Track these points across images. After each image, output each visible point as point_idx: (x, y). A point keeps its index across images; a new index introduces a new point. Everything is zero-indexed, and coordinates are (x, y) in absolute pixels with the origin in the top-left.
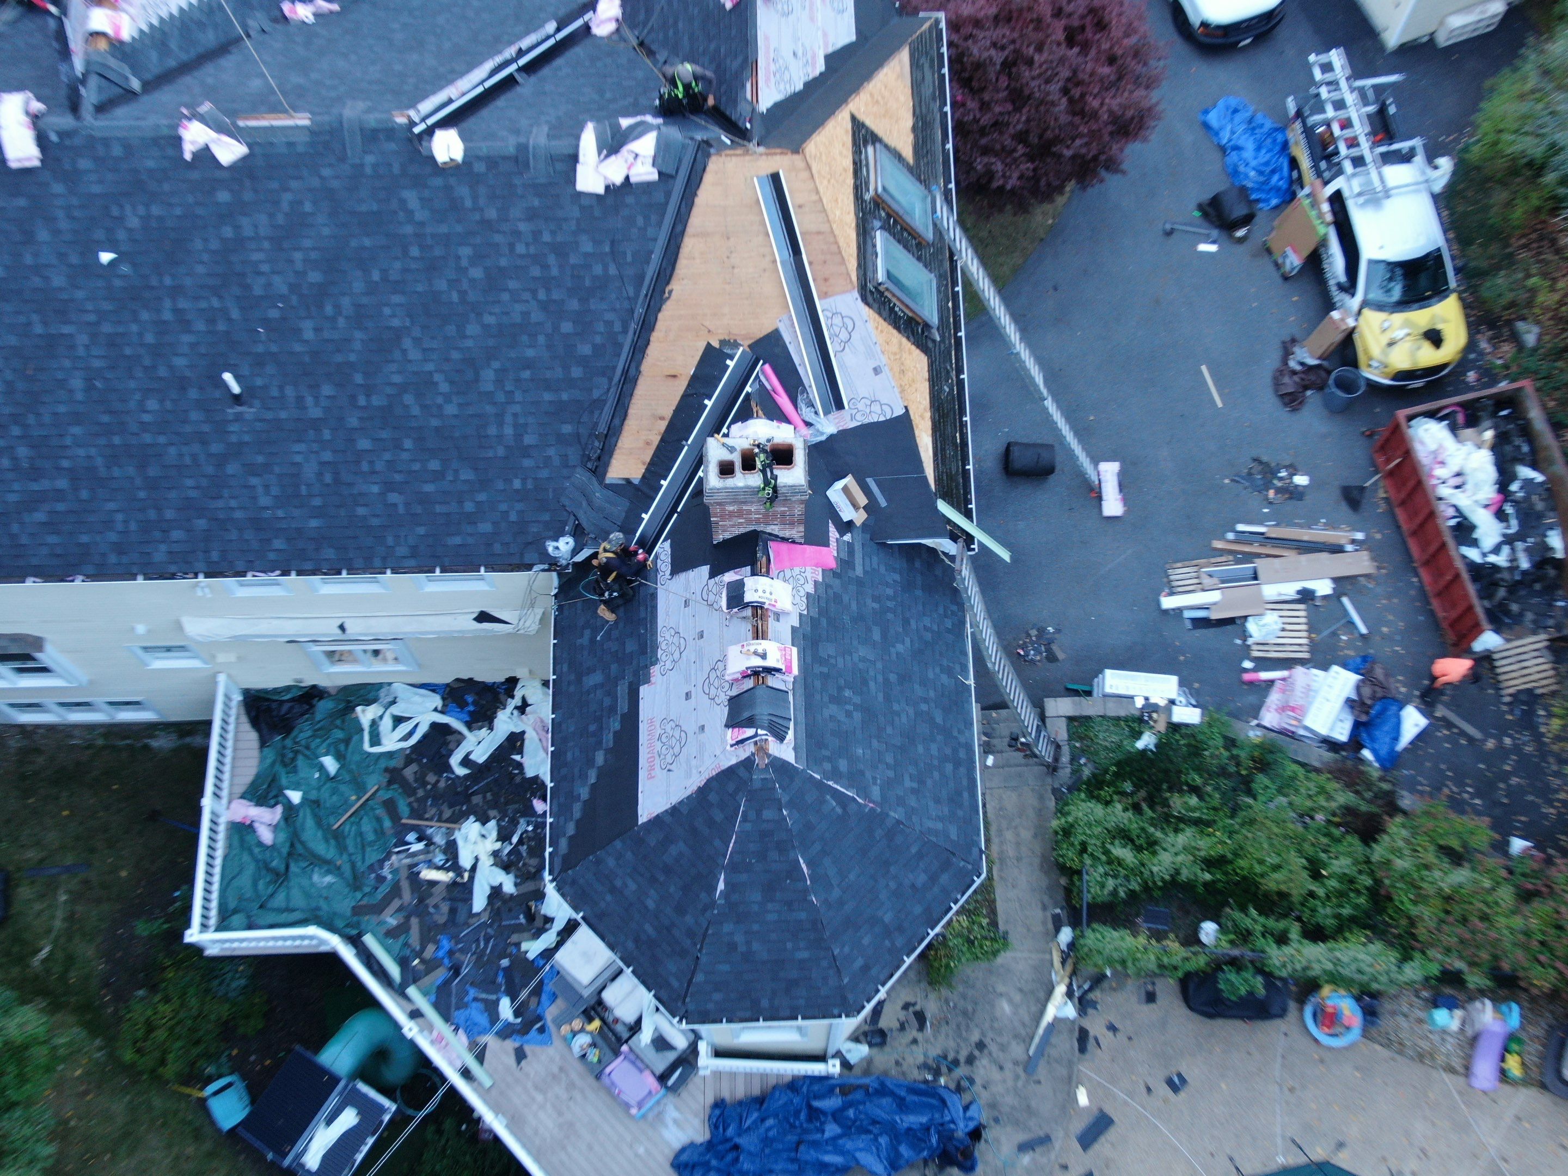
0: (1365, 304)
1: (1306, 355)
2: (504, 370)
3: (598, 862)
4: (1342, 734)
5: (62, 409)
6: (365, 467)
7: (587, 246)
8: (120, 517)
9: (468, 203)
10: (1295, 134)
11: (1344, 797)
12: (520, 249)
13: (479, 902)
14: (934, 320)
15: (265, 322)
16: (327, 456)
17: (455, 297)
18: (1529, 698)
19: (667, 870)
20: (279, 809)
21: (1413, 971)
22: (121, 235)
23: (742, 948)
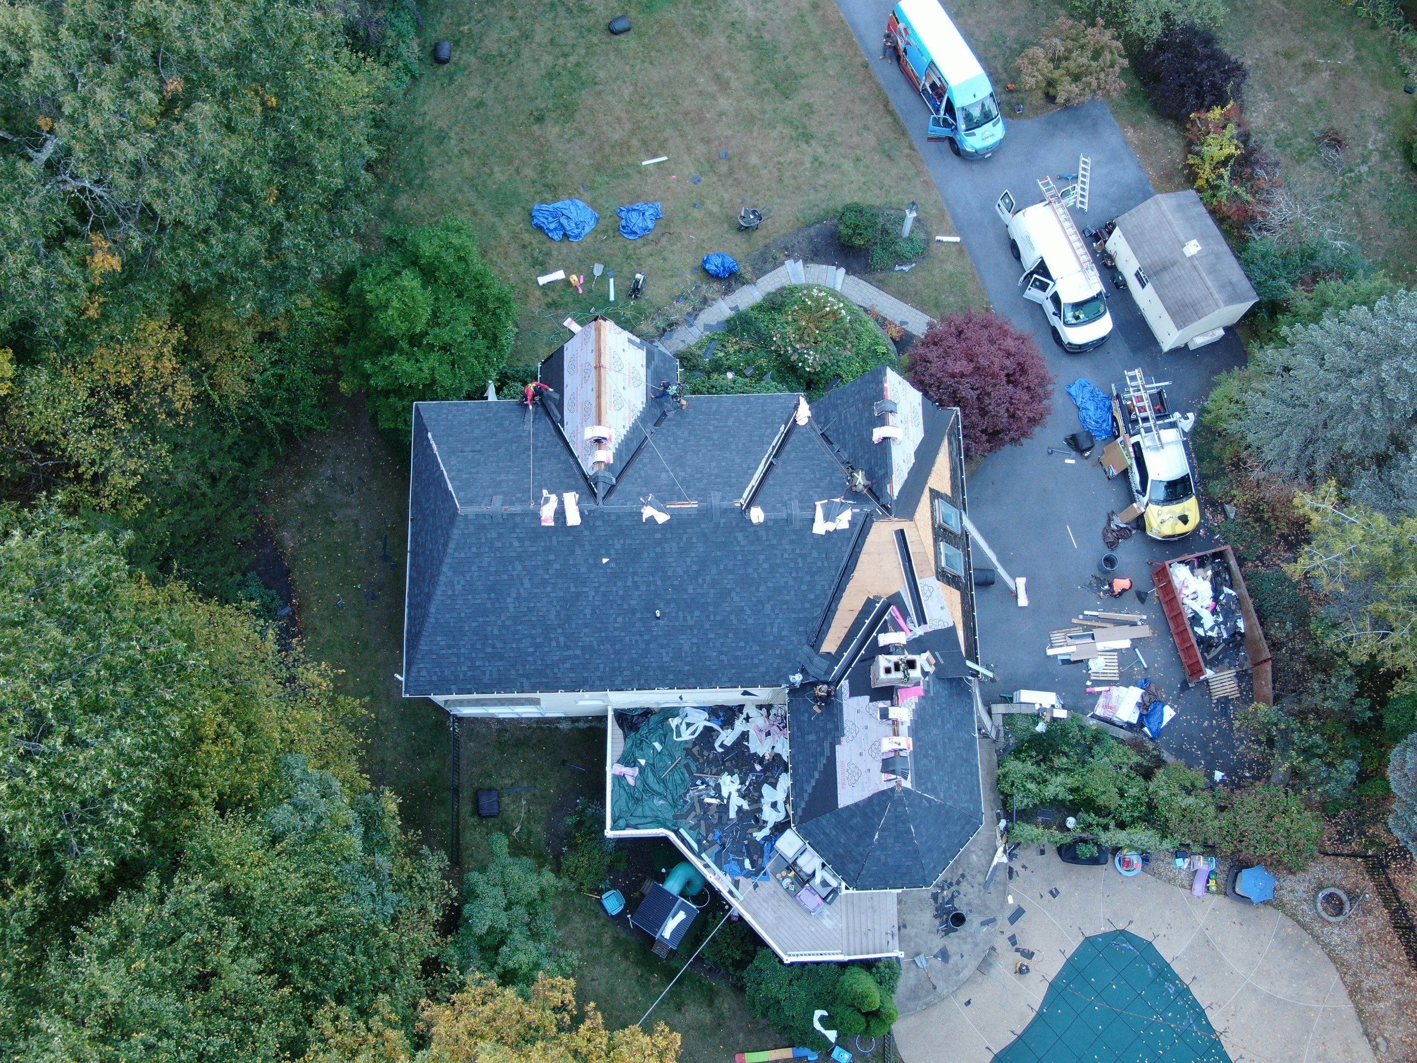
0: (1150, 501)
1: (1119, 522)
2: (775, 605)
3: (818, 821)
4: (1134, 720)
5: (580, 622)
6: (711, 645)
7: (815, 554)
8: (602, 666)
9: (764, 538)
10: (1115, 404)
11: (1136, 759)
12: (786, 556)
13: (732, 814)
14: (962, 574)
15: (673, 586)
16: (695, 640)
17: (756, 575)
18: (1225, 701)
19: (851, 828)
20: (637, 769)
21: (1167, 844)
22: (612, 551)
23: (883, 860)
